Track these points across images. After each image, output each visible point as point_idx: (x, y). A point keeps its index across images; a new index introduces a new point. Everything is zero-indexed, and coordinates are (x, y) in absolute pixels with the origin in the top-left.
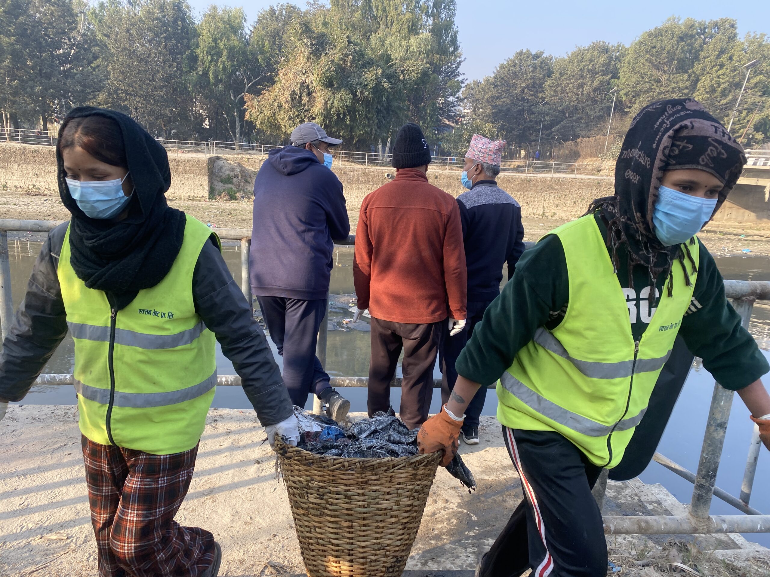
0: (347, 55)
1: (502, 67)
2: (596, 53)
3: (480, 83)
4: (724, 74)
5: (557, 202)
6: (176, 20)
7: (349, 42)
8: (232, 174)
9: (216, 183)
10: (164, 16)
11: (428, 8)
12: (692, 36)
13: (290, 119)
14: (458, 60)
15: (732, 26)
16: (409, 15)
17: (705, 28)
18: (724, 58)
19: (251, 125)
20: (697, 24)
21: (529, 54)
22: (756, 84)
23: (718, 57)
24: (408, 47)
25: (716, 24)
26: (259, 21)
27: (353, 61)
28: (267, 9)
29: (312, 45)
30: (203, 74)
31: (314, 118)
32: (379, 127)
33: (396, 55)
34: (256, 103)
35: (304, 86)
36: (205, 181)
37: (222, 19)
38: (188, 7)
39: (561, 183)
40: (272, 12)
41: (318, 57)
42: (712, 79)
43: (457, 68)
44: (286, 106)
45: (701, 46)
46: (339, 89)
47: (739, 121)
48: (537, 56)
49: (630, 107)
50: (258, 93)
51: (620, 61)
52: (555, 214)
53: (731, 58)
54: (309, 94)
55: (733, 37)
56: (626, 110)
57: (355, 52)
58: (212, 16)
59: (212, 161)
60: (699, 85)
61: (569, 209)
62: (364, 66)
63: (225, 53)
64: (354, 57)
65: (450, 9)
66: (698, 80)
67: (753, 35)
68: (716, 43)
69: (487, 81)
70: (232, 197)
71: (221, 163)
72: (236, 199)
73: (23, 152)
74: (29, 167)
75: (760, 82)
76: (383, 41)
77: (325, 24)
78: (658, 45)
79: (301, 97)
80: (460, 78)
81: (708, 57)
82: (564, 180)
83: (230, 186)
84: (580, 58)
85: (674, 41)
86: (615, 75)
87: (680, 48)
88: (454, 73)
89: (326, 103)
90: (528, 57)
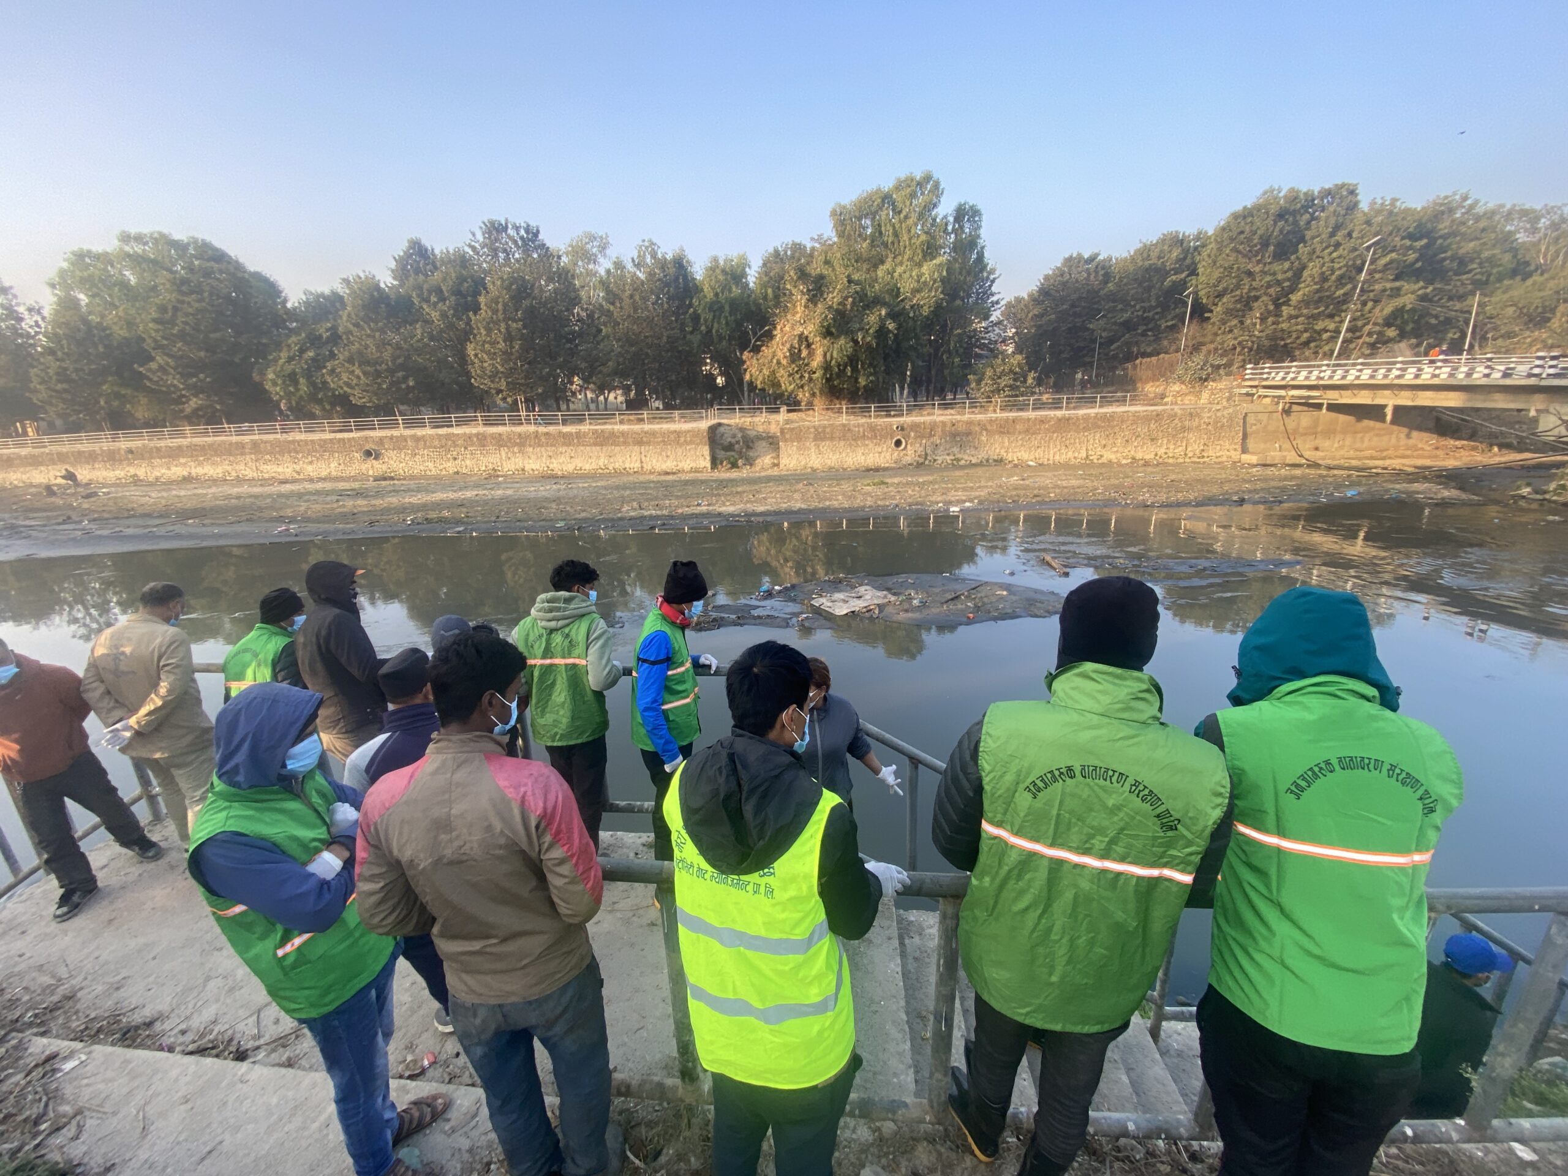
0: (846, 298)
1: (1047, 278)
2: (1166, 247)
3: (1023, 298)
4: (1340, 257)
5: (1104, 442)
6: (677, 279)
7: (850, 281)
8: (733, 441)
9: (718, 451)
10: (665, 276)
11: (946, 224)
12: (1294, 213)
13: (789, 376)
14: (992, 277)
15: (1352, 192)
16: (923, 237)
17: (1313, 200)
18: (1339, 236)
19: (752, 386)
20: (1302, 196)
21: (1080, 257)
22: (1386, 265)
23: (1332, 234)
24: (919, 276)
25: (1328, 193)
26: (765, 265)
27: (853, 303)
28: (771, 250)
29: (808, 290)
30: (707, 332)
31: (814, 373)
32: (888, 374)
33: (906, 286)
34: (755, 361)
35: (802, 338)
36: (706, 451)
37: (723, 271)
38: (688, 262)
39: (1109, 419)
40: (777, 253)
41: (815, 305)
42: (1323, 264)
43: (990, 286)
44: (784, 362)
45: (1309, 223)
46: (838, 337)
47: (1362, 315)
48: (1092, 259)
49: (1212, 311)
50: (756, 350)
51: (1199, 254)
52: (1101, 456)
53: (1350, 235)
54: (809, 346)
55: (1353, 207)
56: (1206, 315)
57: (857, 292)
58: (712, 269)
59: (713, 429)
60: (1306, 274)
61: (1121, 449)
62: (867, 307)
63: (727, 308)
64: (854, 299)
65: (975, 222)
66: (1304, 267)
67: (1379, 201)
68: (1327, 218)
69: (1031, 295)
70: (734, 465)
71: (722, 429)
72: (738, 467)
73: (536, 435)
74: (543, 449)
75: (1391, 262)
76: (891, 273)
77: (827, 262)
78: (1247, 229)
79: (800, 351)
80: (994, 299)
81: (1319, 236)
82: (1112, 416)
83: (733, 453)
84: (1145, 255)
85: (1270, 222)
86: (1194, 272)
87: (1277, 229)
88: (987, 293)
89: (825, 355)
90: (1079, 262)
